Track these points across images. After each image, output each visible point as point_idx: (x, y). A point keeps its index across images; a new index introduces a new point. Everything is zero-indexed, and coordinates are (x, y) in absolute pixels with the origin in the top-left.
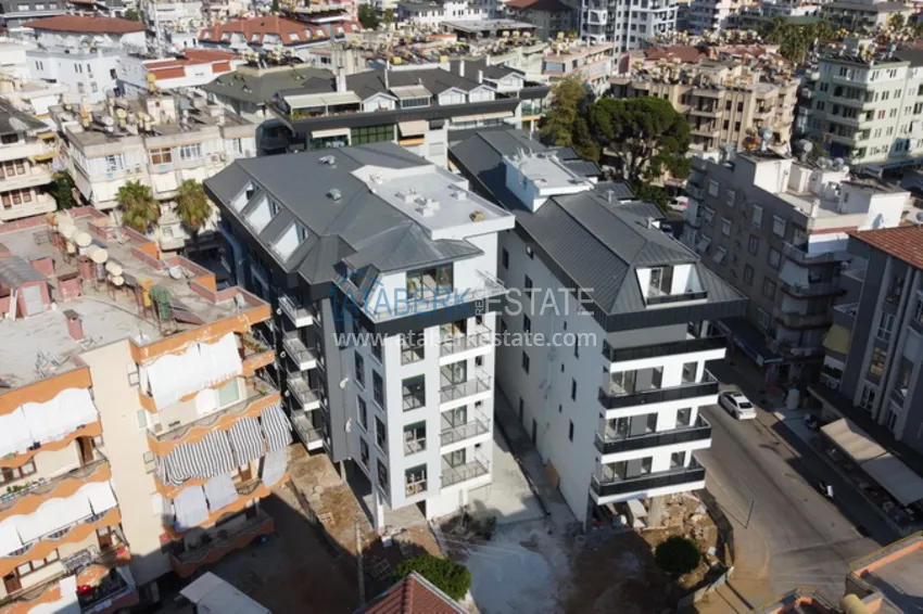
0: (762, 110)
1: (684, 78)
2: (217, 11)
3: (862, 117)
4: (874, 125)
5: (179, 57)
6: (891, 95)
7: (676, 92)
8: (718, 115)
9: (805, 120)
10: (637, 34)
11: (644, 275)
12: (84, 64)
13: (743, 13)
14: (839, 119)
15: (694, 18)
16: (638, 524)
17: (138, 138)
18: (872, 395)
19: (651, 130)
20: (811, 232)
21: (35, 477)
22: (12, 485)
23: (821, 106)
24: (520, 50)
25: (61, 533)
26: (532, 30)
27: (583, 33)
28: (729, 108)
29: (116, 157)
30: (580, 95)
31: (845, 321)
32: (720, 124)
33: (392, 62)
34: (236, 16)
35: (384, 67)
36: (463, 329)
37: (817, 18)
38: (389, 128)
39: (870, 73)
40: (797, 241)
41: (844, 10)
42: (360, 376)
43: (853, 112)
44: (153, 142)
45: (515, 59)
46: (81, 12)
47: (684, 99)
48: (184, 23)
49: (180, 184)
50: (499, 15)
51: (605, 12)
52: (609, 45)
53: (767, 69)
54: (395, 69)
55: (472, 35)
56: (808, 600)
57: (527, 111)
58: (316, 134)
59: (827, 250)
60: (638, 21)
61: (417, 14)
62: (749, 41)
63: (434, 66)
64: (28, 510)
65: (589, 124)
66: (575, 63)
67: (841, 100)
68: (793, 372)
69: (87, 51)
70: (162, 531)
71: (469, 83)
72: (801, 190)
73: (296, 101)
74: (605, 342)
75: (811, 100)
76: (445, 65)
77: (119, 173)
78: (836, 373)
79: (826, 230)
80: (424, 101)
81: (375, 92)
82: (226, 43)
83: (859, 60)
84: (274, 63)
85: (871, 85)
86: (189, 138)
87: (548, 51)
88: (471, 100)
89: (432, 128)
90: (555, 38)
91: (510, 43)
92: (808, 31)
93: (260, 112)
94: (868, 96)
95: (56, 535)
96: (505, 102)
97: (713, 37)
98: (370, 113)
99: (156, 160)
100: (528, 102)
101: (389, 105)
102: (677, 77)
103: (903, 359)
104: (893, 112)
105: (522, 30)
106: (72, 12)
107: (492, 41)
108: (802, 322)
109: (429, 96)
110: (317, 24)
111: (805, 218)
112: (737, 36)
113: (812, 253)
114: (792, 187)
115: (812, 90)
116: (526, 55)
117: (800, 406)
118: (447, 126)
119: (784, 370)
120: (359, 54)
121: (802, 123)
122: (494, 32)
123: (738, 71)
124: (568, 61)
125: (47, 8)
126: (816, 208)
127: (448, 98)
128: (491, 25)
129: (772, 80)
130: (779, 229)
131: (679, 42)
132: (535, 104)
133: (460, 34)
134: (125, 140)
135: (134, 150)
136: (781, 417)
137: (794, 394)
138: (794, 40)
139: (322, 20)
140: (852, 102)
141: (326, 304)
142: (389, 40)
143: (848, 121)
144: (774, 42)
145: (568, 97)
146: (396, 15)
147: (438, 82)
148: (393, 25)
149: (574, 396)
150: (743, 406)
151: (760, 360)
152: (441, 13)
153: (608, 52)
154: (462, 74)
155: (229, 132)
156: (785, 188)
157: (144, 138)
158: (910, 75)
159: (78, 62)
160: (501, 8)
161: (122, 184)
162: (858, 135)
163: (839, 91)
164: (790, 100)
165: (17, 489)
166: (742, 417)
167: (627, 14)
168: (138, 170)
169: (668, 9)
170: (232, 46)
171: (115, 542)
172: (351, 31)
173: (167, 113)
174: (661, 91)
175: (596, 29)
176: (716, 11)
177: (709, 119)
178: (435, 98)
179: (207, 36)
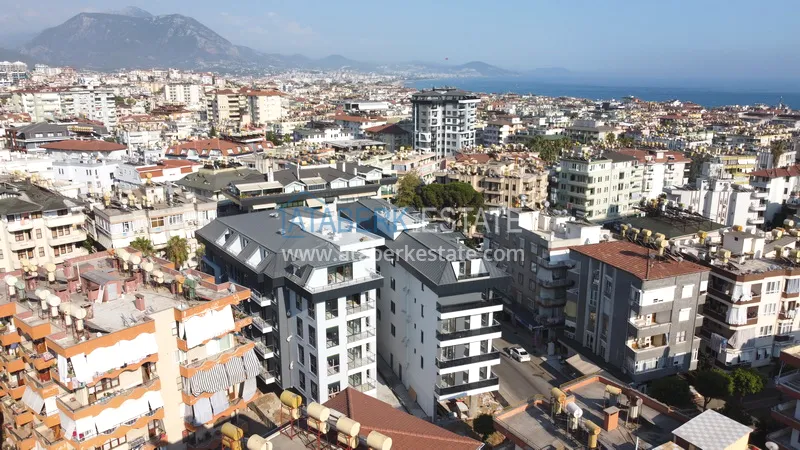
0: (527, 189)
1: (480, 172)
2: (170, 136)
3: (588, 193)
4: (595, 197)
5: (159, 164)
6: (603, 179)
7: (475, 180)
8: (501, 193)
9: (555, 196)
10: (451, 147)
11: (456, 266)
12: (93, 169)
13: (517, 133)
14: (575, 194)
15: (487, 137)
16: (463, 417)
17: (143, 211)
18: (592, 339)
19: (460, 201)
20: (551, 249)
21: (118, 388)
22: (106, 392)
23: (564, 187)
24: (377, 157)
25: (132, 422)
26: (384, 145)
27: (416, 147)
28: (507, 188)
29: (129, 223)
30: (416, 184)
31: (573, 299)
32: (503, 198)
33: (301, 164)
34: (185, 140)
35: (296, 167)
36: (359, 302)
37: (563, 136)
38: (300, 203)
39: (589, 167)
40: (544, 256)
41: (578, 131)
42: (300, 333)
43: (582, 190)
44: (152, 214)
45: (375, 161)
46: (82, 138)
47: (481, 184)
48: (153, 144)
49: (169, 239)
50: (361, 137)
51: (430, 134)
52: (433, 154)
53: (530, 166)
54: (303, 168)
55: (346, 149)
56: (540, 402)
57: (383, 193)
58: (256, 207)
59: (560, 260)
60: (451, 140)
61: (307, 137)
62: (519, 150)
63: (327, 166)
64: (116, 405)
65: (423, 199)
66: (412, 165)
67: (575, 183)
68: (551, 334)
69: (94, 161)
70: (183, 428)
71: (349, 175)
72: (545, 229)
73: (243, 188)
74: (437, 303)
75: (558, 183)
76: (333, 165)
77: (131, 232)
78: (572, 329)
79: (558, 249)
80: (321, 186)
81: (290, 181)
82: (185, 156)
83: (582, 159)
84: (223, 166)
85: (591, 174)
86: (175, 210)
87: (395, 158)
88: (351, 185)
89: (327, 203)
90: (399, 150)
91: (371, 153)
92: (557, 144)
93: (215, 197)
94: (590, 180)
95: (129, 423)
96: (371, 186)
97: (497, 148)
98: (289, 194)
99: (154, 225)
100: (385, 186)
101: (300, 189)
102: (475, 171)
103: (604, 314)
104: (606, 189)
105: (378, 146)
106: (75, 138)
107: (360, 152)
108: (551, 303)
109: (325, 183)
110: (245, 143)
111: (547, 242)
112: (512, 147)
113: (552, 262)
114: (541, 227)
115: (558, 177)
116: (381, 160)
117: (556, 353)
118: (336, 201)
119: (545, 333)
120: (274, 161)
121: (554, 197)
122: (360, 146)
123: (512, 167)
124: (408, 164)
125: (55, 135)
126: (553, 236)
127: (336, 184)
128: (357, 143)
129: (533, 172)
130: (534, 250)
131: (477, 151)
132: (388, 188)
133: (337, 149)
134: (135, 212)
135: (140, 219)
136: (545, 359)
137: (551, 345)
138: (548, 149)
139: (247, 141)
140: (581, 184)
141: (280, 291)
142: (293, 152)
143: (580, 195)
144: (537, 150)
145: (409, 185)
146: (292, 138)
147: (330, 175)
148: (292, 144)
149: (422, 341)
150: (522, 354)
151: (531, 327)
152: (323, 136)
153: (432, 158)
154: (344, 170)
155: (200, 207)
156: (537, 228)
157: (147, 212)
158: (613, 167)
159: (88, 169)
160: (362, 133)
161: (134, 239)
162: (587, 203)
163: (573, 178)
164: (544, 183)
165: (109, 394)
166: (522, 360)
167: (444, 135)
168: (142, 231)
169: (470, 132)
170: (189, 158)
171: (157, 433)
172: (266, 147)
173: (159, 197)
174: (466, 179)
175: (424, 145)
176: (500, 133)
177: (496, 196)
178: (328, 184)
179: (171, 151)
